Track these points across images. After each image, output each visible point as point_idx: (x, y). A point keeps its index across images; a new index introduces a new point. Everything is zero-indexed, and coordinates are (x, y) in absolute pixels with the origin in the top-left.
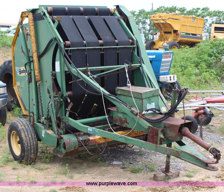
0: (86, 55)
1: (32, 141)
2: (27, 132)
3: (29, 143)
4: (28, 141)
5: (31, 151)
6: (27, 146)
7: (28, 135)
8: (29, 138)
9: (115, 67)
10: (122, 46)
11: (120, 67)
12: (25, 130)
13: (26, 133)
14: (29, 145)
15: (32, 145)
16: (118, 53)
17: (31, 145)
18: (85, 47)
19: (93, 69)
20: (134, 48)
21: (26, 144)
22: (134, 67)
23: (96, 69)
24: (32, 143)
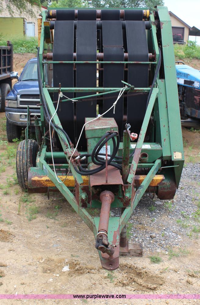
0: (75, 71)
1: (26, 168)
2: (23, 156)
3: (22, 168)
4: (22, 166)
5: (24, 178)
6: (20, 172)
7: (23, 159)
8: (23, 163)
9: (106, 90)
10: (132, 62)
11: (116, 90)
12: (21, 154)
13: (21, 157)
14: (22, 171)
15: (25, 172)
17: (23, 172)
18: (75, 60)
20: (153, 66)
21: (19, 169)
22: (140, 91)
23: (76, 90)
24: (26, 169)
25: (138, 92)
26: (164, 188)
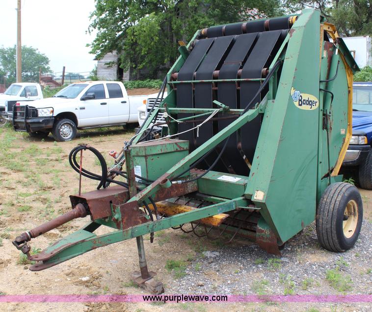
0: (194, 91)
16: (238, 91)
18: (194, 80)
19: (177, 110)
23: (180, 110)
25: (234, 114)
26: (263, 238)
